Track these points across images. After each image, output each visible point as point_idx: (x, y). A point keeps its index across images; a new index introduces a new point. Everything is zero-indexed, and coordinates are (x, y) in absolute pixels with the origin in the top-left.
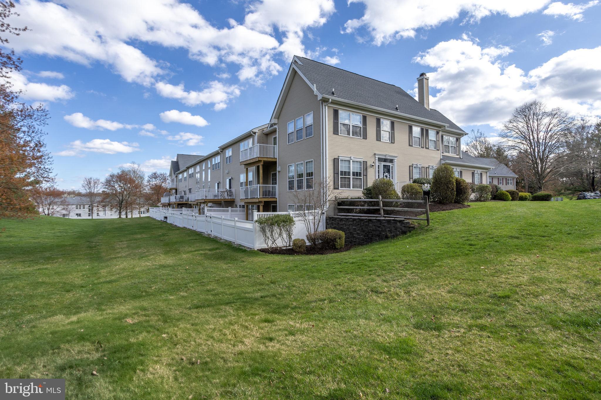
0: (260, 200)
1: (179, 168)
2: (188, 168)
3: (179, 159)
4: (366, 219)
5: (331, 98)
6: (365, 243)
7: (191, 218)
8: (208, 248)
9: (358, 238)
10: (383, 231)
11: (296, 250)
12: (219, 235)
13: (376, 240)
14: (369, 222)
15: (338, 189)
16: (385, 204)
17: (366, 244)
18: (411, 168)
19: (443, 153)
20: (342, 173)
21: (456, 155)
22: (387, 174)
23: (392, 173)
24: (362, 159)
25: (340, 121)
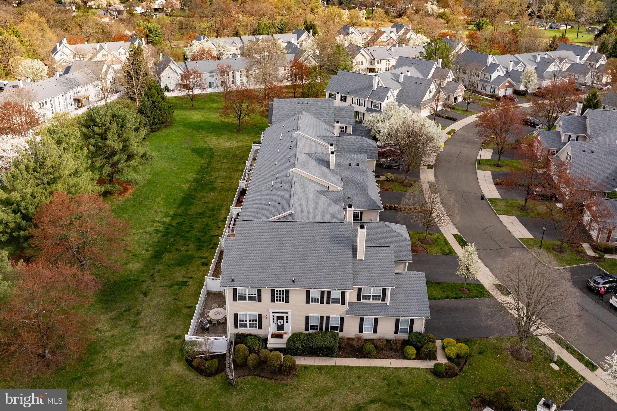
15: (238, 328)
18: (307, 318)
19: (360, 300)
20: (240, 321)
21: (380, 302)
22: (281, 321)
23: (287, 319)
24: (257, 313)
25: (239, 294)
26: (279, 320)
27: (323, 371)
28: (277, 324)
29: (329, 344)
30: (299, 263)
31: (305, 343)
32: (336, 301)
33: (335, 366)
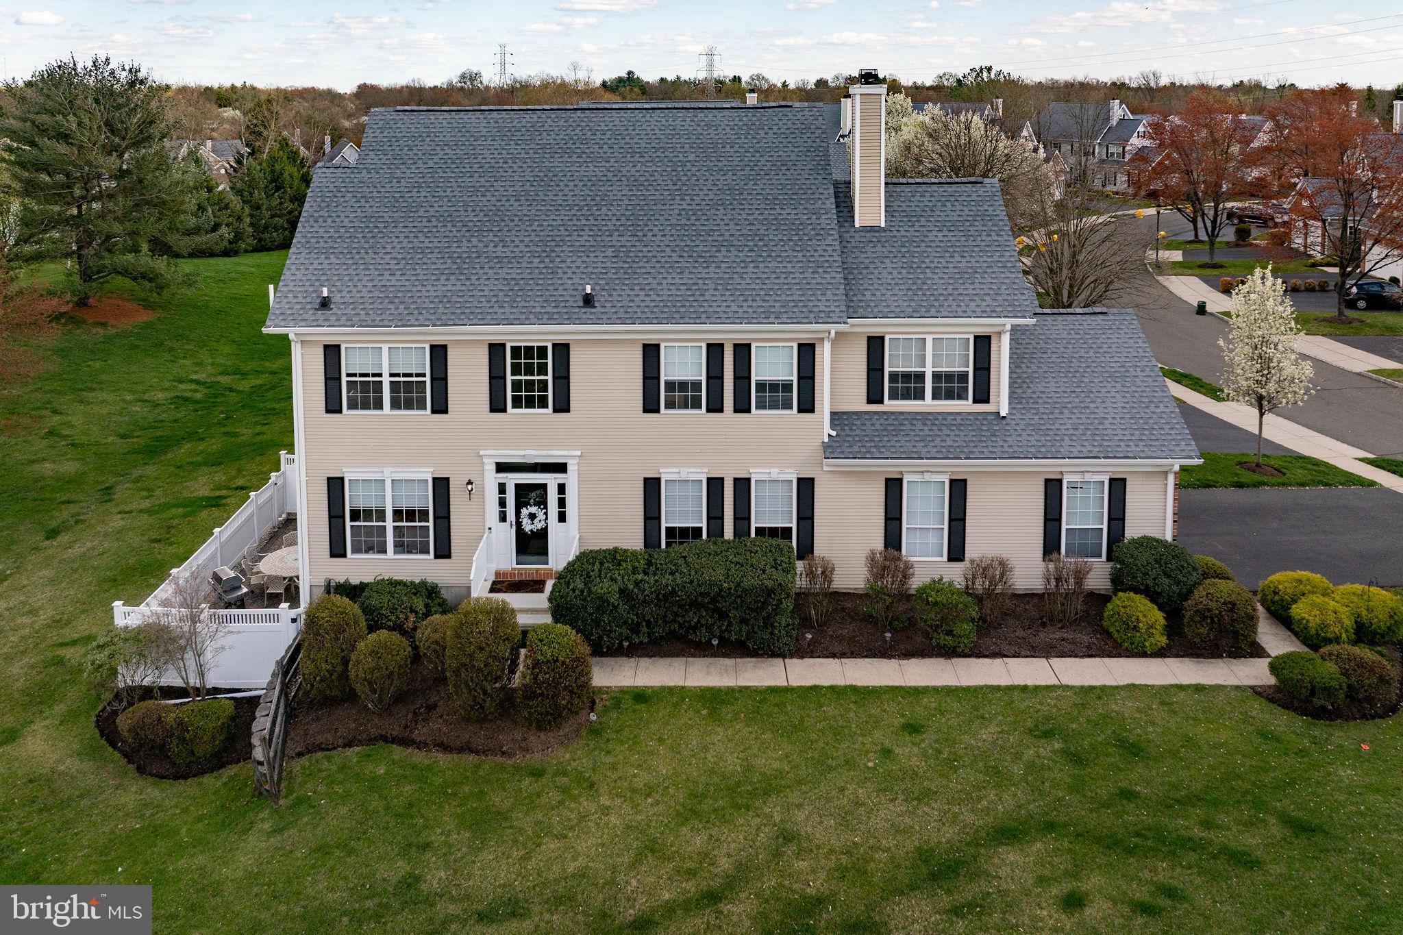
5: (291, 330)
15: (344, 555)
18: (652, 486)
19: (881, 402)
20: (355, 515)
21: (966, 406)
22: (533, 509)
23: (562, 503)
24: (427, 474)
25: (348, 375)
26: (527, 504)
27: (726, 711)
28: (519, 524)
29: (750, 581)
30: (615, 237)
31: (637, 584)
32: (774, 394)
33: (788, 690)
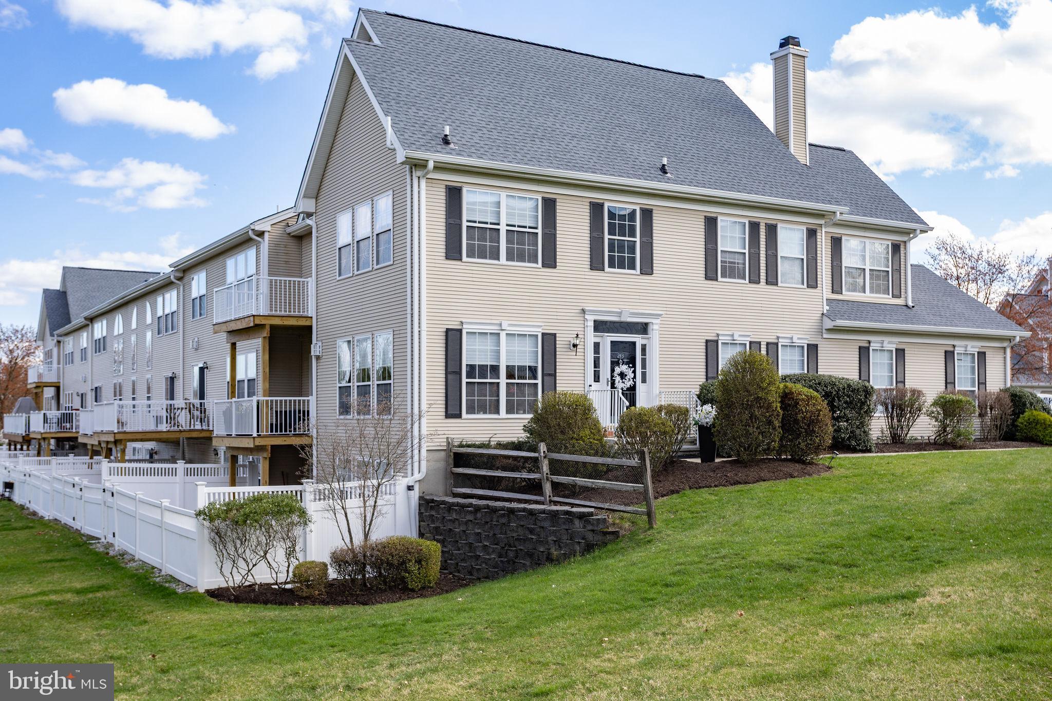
0: (259, 442)
1: (68, 314)
2: (91, 320)
3: (69, 284)
4: (503, 509)
5: (433, 157)
6: (501, 573)
7: (69, 490)
8: (78, 585)
9: (486, 562)
10: (540, 542)
11: (300, 593)
12: (130, 548)
13: (525, 568)
14: (508, 516)
15: (459, 416)
16: (557, 467)
17: (504, 576)
18: (712, 348)
19: (841, 291)
20: (471, 371)
21: (889, 299)
22: (624, 368)
23: (643, 363)
24: (538, 330)
25: (468, 221)
